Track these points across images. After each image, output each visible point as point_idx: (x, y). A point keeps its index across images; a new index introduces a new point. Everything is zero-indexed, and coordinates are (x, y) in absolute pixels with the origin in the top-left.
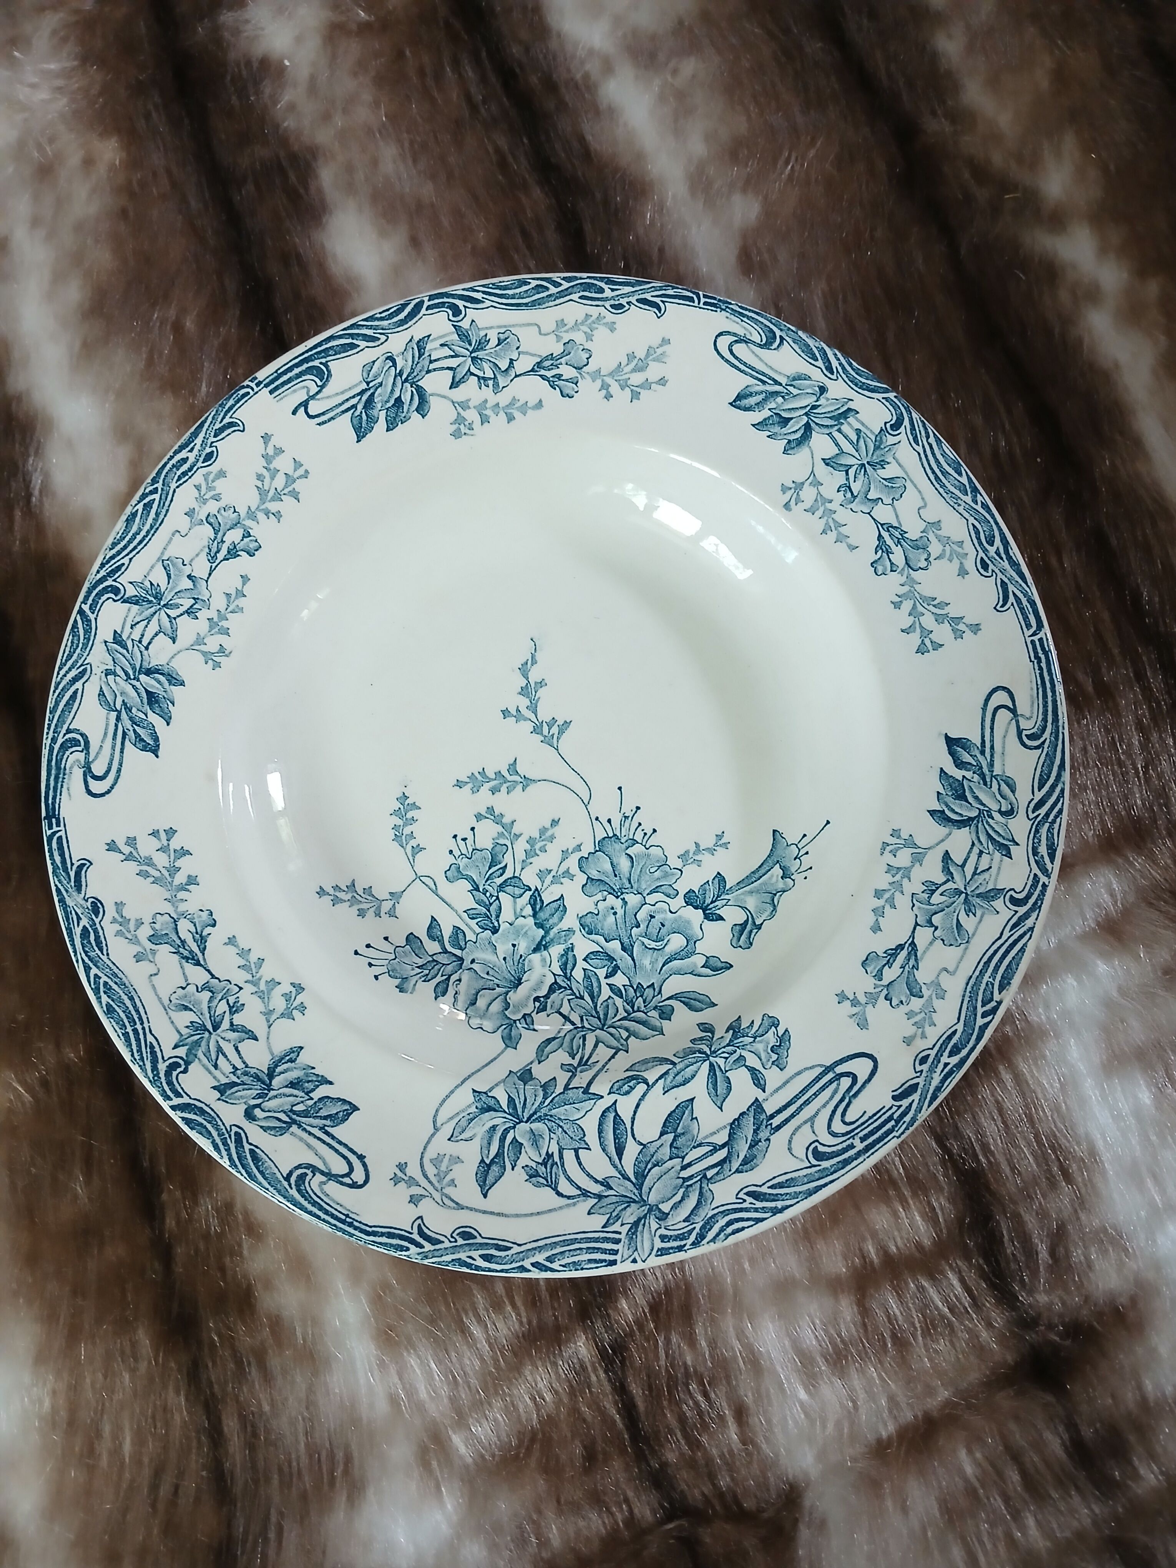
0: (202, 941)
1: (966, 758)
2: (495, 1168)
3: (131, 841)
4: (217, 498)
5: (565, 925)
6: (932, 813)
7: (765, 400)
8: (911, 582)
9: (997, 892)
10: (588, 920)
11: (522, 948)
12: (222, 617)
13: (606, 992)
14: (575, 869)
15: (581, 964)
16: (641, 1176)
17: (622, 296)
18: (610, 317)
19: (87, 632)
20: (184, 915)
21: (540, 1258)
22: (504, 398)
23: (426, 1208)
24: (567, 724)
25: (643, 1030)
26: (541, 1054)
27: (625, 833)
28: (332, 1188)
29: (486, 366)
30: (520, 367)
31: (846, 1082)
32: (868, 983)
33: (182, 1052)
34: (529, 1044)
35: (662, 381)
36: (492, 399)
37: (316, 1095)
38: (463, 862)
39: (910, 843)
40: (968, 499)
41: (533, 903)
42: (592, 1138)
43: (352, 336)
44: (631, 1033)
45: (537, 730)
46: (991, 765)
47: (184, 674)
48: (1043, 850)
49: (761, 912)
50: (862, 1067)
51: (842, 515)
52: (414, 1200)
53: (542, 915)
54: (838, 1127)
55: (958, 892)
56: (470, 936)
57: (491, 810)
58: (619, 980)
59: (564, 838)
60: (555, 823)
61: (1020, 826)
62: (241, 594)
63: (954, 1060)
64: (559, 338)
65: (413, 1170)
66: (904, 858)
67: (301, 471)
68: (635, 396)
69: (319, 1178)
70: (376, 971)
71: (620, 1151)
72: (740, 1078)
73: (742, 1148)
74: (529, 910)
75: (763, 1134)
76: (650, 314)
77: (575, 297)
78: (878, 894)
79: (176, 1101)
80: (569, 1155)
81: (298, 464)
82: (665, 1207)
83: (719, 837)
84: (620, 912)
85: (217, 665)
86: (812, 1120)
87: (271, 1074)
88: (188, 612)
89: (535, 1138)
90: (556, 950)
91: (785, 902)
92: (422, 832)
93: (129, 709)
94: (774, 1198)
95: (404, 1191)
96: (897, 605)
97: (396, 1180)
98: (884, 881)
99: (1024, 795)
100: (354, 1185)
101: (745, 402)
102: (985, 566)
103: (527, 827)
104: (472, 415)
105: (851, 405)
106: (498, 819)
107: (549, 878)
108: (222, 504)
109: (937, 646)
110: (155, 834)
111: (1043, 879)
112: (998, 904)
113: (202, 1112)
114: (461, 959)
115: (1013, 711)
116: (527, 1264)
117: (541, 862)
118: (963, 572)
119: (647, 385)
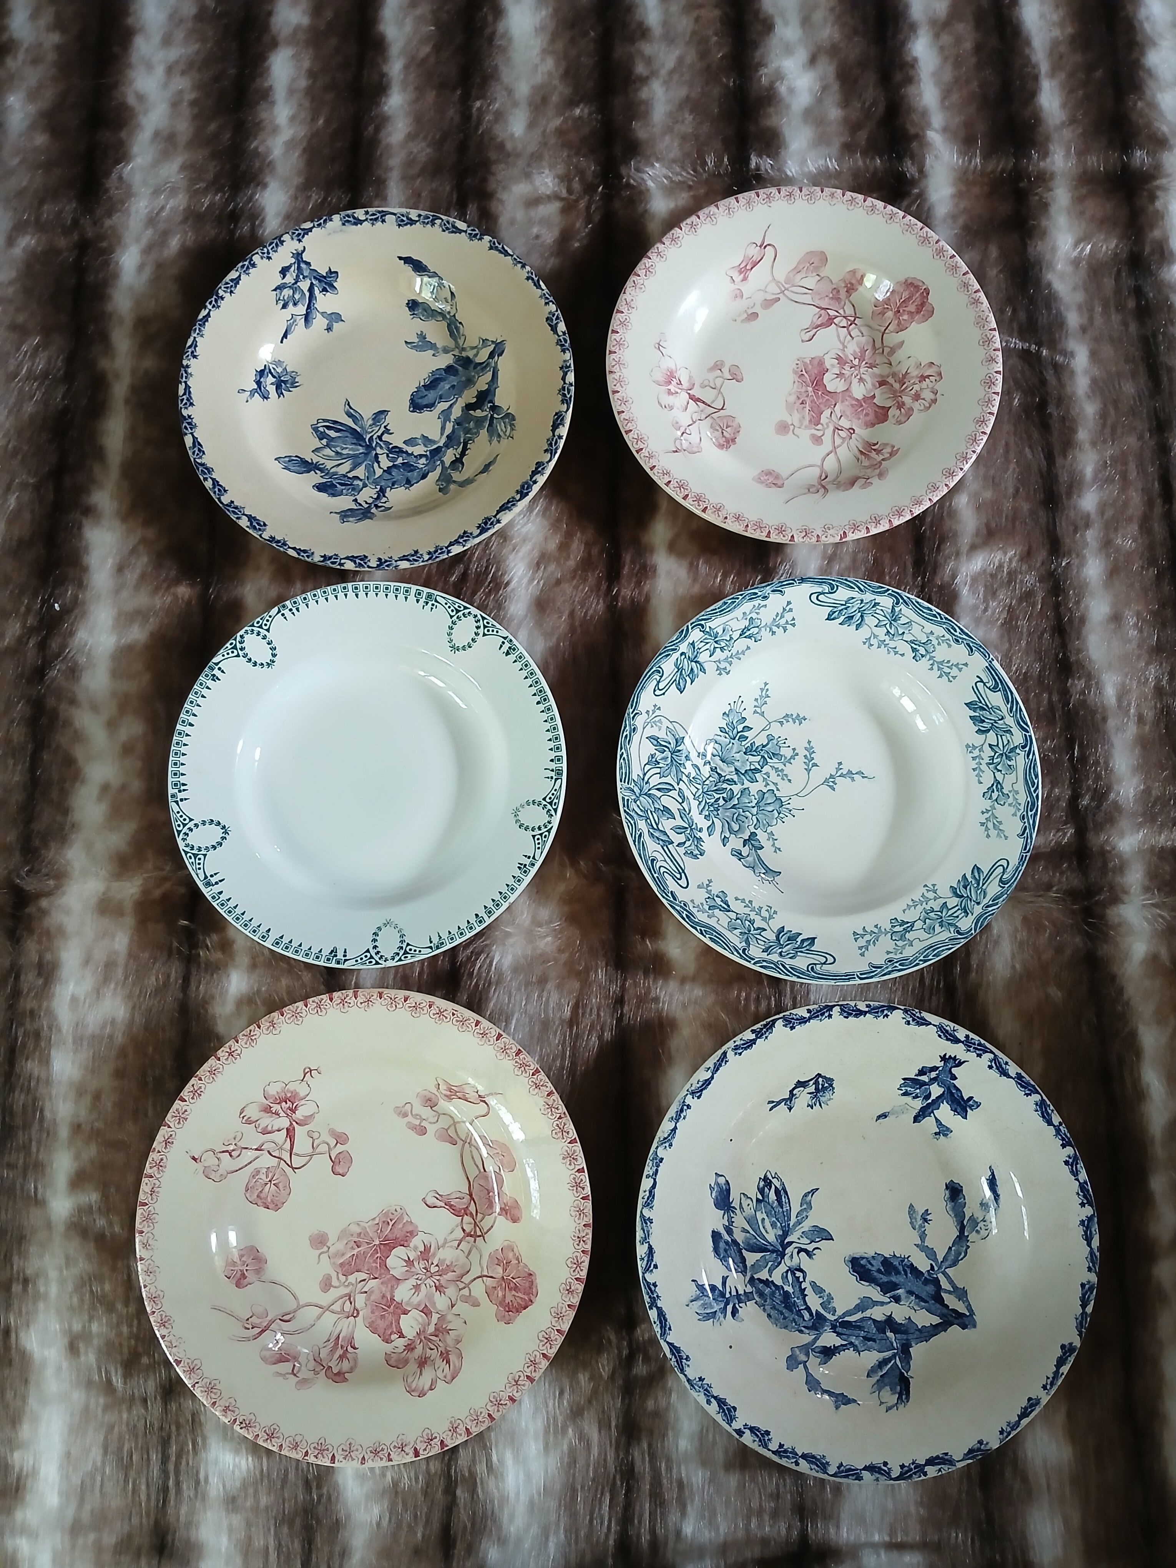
0: (749, 637)
1: (805, 944)
2: (655, 743)
3: (791, 610)
4: (939, 644)
5: (745, 781)
6: (783, 927)
7: (976, 879)
8: (886, 933)
9: (748, 944)
10: (747, 791)
11: (736, 763)
12: (886, 645)
13: (717, 796)
14: (769, 788)
15: (729, 787)
16: (649, 796)
17: (1028, 820)
18: (1019, 814)
19: (880, 592)
20: (760, 630)
21: (625, 755)
22: (984, 767)
23: (645, 715)
24: (834, 789)
25: (701, 807)
26: (696, 766)
27: (783, 809)
28: (655, 682)
29: (999, 760)
30: (998, 774)
31: (678, 876)
32: (715, 892)
33: (708, 630)
34: (700, 762)
35: (988, 836)
36: (983, 762)
37: (687, 678)
38: (775, 742)
39: (771, 917)
40: (921, 958)
41: (756, 769)
42: (663, 780)
43: (1012, 701)
44: (700, 803)
45: (832, 776)
46: (801, 952)
47: (860, 630)
48: (765, 964)
49: (746, 862)
50: (683, 882)
51: (920, 908)
52: (648, 712)
53: (750, 773)
54: (662, 870)
55: (750, 931)
56: (743, 743)
57: (797, 754)
58: (721, 802)
59: (782, 784)
60: (790, 781)
61: (775, 957)
62: (896, 653)
63: (684, 916)
64: (1010, 791)
65: (658, 713)
66: (765, 914)
67: (951, 679)
68: (982, 824)
69: (658, 678)
70: (732, 704)
71: (658, 789)
72: (682, 838)
73: (657, 834)
74: (753, 767)
75: (661, 842)
76: (1019, 831)
77: (1029, 799)
78: (751, 902)
79: (690, 627)
80: (658, 770)
81: (954, 678)
82: (638, 802)
83: (779, 849)
84: (749, 805)
85: (864, 643)
86: (665, 861)
87: (696, 662)
88: (888, 632)
89: (665, 759)
90: (735, 778)
91: (750, 871)
92: (789, 726)
93: (846, 609)
94: (639, 842)
95: (651, 709)
96: (876, 926)
97: (655, 706)
98: (756, 905)
99: (788, 961)
100: (655, 691)
101: (976, 871)
102: (890, 961)
103: (788, 769)
104: (976, 753)
105: (970, 914)
106: (792, 757)
107: (765, 776)
108: (936, 646)
109: (856, 940)
110: (794, 619)
111: (753, 962)
112: (744, 944)
113: (685, 637)
114: (734, 739)
115: (824, 963)
116: (623, 750)
117: (773, 773)
118: (888, 953)
119: (987, 829)
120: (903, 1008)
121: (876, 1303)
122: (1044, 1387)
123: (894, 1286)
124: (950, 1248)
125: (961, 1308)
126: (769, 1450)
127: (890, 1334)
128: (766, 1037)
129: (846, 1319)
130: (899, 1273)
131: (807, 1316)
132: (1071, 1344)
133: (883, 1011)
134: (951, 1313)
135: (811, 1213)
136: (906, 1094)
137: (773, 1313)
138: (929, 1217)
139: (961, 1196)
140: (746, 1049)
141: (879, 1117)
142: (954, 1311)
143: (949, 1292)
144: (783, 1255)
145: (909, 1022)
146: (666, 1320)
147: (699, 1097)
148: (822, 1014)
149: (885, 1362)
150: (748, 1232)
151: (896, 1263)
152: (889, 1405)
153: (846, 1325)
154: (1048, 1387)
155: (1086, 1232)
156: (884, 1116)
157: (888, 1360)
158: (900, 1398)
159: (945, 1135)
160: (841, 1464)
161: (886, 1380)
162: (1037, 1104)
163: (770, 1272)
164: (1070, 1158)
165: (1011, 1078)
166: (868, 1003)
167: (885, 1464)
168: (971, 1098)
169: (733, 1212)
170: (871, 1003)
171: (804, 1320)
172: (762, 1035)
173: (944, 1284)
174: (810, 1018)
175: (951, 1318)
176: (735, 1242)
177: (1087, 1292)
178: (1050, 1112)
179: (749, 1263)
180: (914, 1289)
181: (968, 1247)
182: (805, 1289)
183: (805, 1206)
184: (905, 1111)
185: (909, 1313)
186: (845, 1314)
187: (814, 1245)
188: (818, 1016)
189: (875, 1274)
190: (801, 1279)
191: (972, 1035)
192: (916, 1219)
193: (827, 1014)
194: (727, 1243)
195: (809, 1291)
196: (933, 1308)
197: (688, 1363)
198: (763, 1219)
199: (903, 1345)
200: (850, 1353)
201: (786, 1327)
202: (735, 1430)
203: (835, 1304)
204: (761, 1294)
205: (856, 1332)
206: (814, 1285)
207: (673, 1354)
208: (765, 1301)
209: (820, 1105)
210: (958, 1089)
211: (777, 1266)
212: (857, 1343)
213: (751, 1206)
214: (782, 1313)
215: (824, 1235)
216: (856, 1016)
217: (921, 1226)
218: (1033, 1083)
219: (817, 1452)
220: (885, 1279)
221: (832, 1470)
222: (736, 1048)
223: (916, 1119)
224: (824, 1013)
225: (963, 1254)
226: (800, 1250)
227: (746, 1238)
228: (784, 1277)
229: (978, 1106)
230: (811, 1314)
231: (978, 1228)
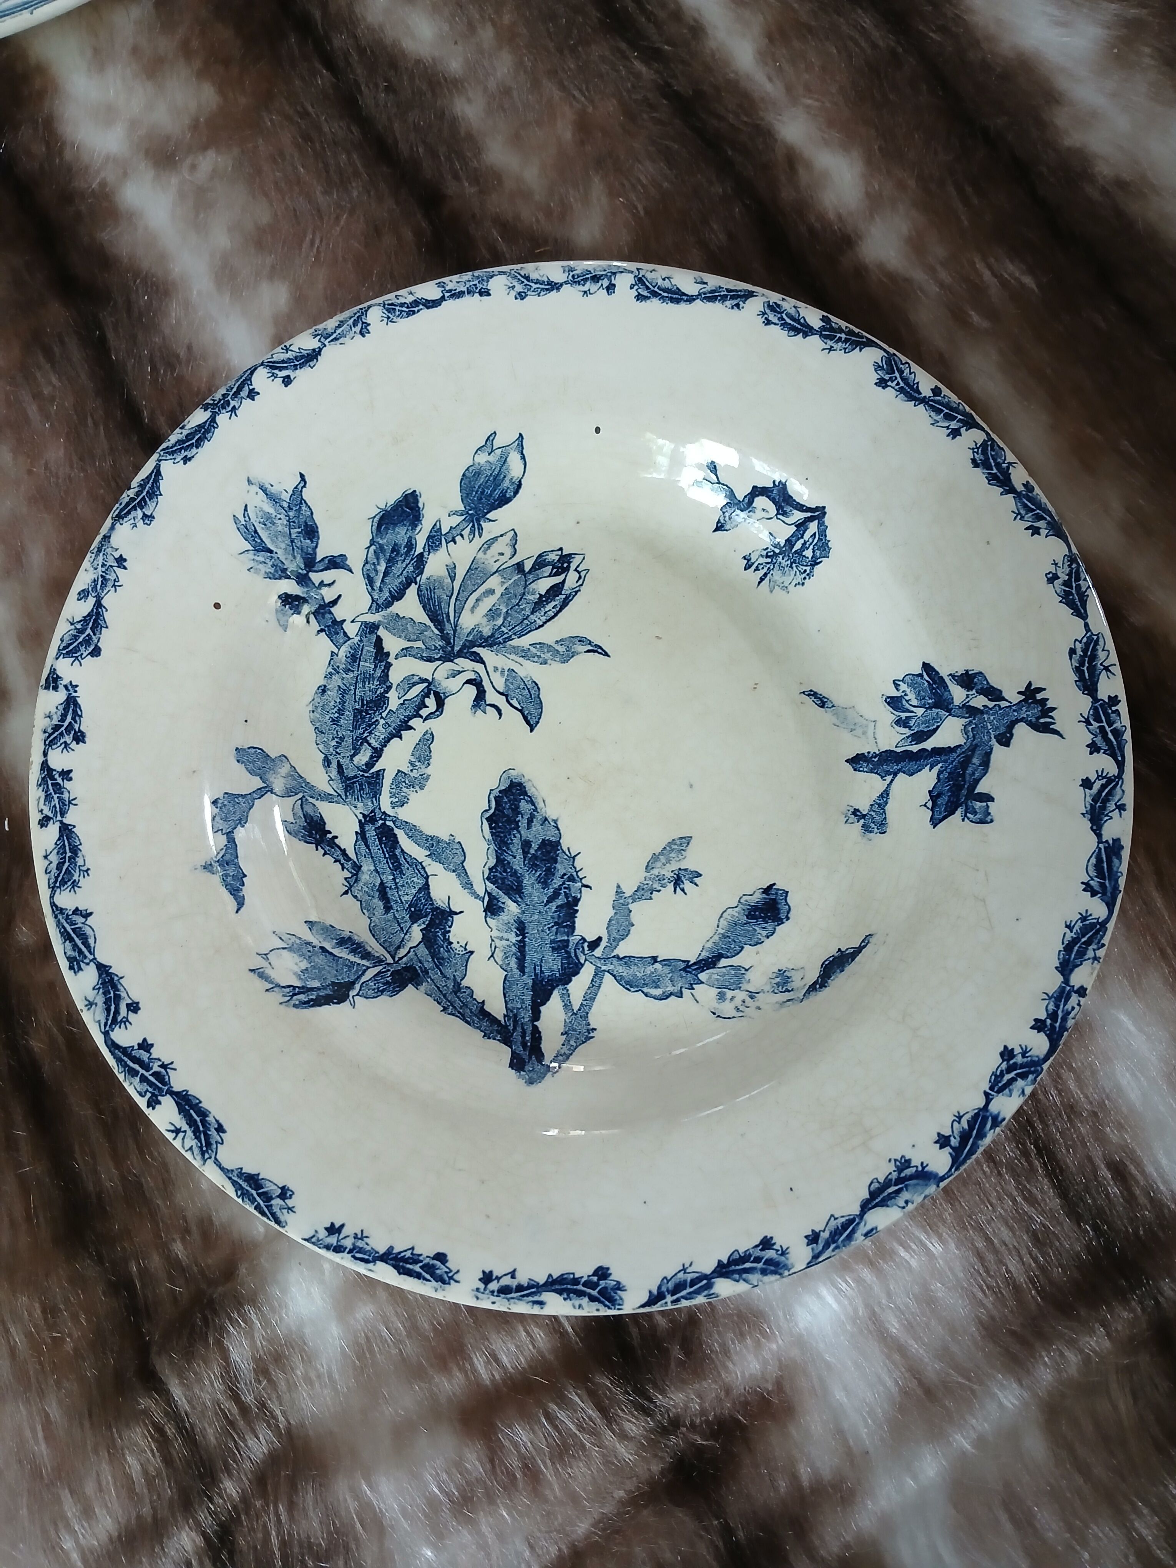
120: (1074, 550)
121: (461, 871)
122: (487, 1278)
123: (515, 890)
124: (654, 959)
125: (551, 1043)
126: (45, 754)
127: (416, 933)
128: (831, 349)
129: (400, 834)
130: (545, 884)
131: (363, 758)
132: (619, 1287)
133: (1039, 518)
134: (529, 1029)
135: (556, 667)
136: (894, 703)
137: (333, 695)
138: (687, 885)
139: (770, 926)
140: (784, 325)
141: (813, 694)
142: (537, 1035)
143: (567, 1006)
144: (448, 657)
145: (1055, 577)
146: (198, 445)
147: (640, 297)
148: (948, 417)
149: (358, 948)
150: (453, 579)
151: (561, 868)
152: (269, 972)
153: (388, 837)
154: (494, 1286)
155: (887, 1183)
156: (822, 702)
157: (367, 955)
158: (295, 991)
159: (866, 828)
160: (87, 915)
161: (320, 959)
162: (1084, 919)
163: (406, 652)
164: (1024, 1054)
165: (1099, 836)
166: (1032, 482)
167: (134, 1007)
168: (987, 798)
169: (472, 532)
170: (1037, 490)
171: (353, 756)
172: (831, 338)
173: (579, 985)
174: (924, 401)
175: (517, 1035)
176: (420, 562)
177: (757, 1260)
178: (1090, 954)
179: (398, 607)
180: (532, 930)
181: (680, 995)
182: (411, 728)
183: (562, 649)
184: (859, 732)
185: (482, 950)
186: (406, 826)
187: (501, 701)
188: (939, 411)
189: (516, 841)
190: (424, 712)
191: (1123, 707)
192: (669, 861)
193: (954, 425)
194: (410, 546)
195: (410, 738)
196: (517, 990)
197: (140, 523)
198: (492, 592)
199: (410, 969)
200: (338, 875)
201: (319, 731)
202: (53, 671)
203: (416, 798)
204: (354, 658)
205: (384, 865)
206: (428, 739)
207: (142, 486)
208: (347, 671)
209: (762, 580)
210: (986, 764)
211: (422, 658)
212: (365, 877)
213: (503, 559)
214: (341, 712)
215: (530, 709)
216: (993, 479)
217: (660, 879)
218: (1122, 882)
219: (89, 853)
220: (518, 863)
221: (66, 900)
222: (774, 308)
223: (857, 761)
224: (953, 418)
225: (658, 992)
226: (476, 683)
227: (440, 581)
228: (410, 682)
229: (982, 822)
230: (370, 765)
231: (729, 994)
